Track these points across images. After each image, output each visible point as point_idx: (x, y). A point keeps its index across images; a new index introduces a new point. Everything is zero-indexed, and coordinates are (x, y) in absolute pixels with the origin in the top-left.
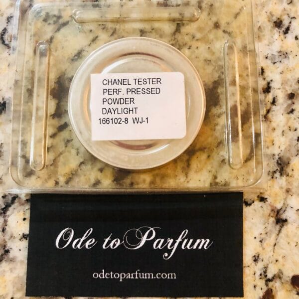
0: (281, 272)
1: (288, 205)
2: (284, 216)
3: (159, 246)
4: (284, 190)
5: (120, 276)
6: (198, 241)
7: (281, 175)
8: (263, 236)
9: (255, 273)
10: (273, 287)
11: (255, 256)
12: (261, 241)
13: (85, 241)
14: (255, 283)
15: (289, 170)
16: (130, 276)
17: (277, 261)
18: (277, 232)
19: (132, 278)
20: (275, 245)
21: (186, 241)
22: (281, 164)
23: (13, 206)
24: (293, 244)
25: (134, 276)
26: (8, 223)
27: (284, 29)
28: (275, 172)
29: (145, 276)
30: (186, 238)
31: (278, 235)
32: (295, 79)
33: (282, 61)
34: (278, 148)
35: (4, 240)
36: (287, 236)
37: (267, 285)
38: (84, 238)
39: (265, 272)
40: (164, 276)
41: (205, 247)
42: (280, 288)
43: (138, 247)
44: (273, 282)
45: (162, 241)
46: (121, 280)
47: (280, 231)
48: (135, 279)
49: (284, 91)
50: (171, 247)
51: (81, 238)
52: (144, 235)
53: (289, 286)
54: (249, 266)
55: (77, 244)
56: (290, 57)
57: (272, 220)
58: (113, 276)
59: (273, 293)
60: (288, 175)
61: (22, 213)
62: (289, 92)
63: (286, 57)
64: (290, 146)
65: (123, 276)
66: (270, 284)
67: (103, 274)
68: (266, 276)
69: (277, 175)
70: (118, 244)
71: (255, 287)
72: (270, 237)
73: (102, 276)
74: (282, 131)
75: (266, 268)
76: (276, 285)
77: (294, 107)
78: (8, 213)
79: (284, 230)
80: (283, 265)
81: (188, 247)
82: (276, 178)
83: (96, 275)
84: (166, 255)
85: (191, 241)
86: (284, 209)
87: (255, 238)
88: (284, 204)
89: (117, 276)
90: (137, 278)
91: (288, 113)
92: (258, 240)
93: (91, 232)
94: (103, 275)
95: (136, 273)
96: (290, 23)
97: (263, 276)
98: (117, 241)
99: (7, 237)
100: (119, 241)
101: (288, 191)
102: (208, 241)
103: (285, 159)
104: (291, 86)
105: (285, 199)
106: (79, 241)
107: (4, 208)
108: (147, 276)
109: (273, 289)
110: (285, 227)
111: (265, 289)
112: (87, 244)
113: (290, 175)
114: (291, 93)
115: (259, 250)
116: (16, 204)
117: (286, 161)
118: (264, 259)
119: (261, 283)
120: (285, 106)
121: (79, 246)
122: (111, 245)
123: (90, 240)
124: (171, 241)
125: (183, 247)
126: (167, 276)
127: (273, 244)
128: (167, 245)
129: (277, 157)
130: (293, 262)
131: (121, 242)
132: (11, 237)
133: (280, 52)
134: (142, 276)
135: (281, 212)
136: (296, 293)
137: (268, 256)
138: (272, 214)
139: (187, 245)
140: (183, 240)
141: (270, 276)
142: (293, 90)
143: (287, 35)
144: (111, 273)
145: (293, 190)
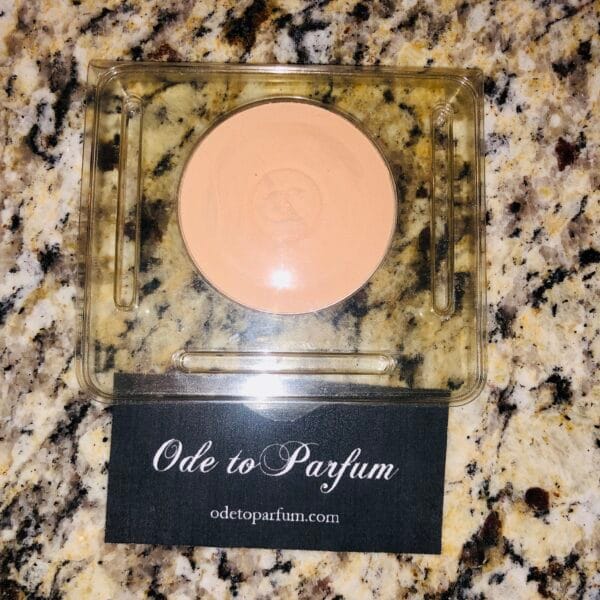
0: (510, 486)
1: (516, 383)
2: (511, 401)
3: (315, 473)
4: (509, 360)
5: (252, 516)
6: (376, 466)
7: (504, 336)
8: (481, 433)
9: (471, 491)
10: (498, 508)
11: (469, 465)
12: (478, 442)
13: (199, 461)
14: (472, 506)
15: (515, 328)
16: (267, 517)
17: (503, 470)
18: (502, 426)
19: (271, 519)
20: (499, 445)
21: (357, 465)
22: (502, 319)
23: (84, 421)
24: (527, 442)
25: (275, 517)
26: (79, 448)
27: (497, 96)
28: (493, 333)
29: (291, 517)
30: (357, 461)
31: (503, 430)
32: (519, 179)
33: (498, 150)
34: (496, 293)
35: (77, 475)
36: (517, 431)
37: (490, 507)
38: (197, 456)
39: (486, 488)
40: (321, 518)
41: (386, 477)
42: (510, 509)
43: (281, 473)
44: (499, 502)
45: (320, 464)
46: (254, 523)
47: (506, 424)
48: (275, 522)
49: (502, 200)
50: (333, 474)
51: (194, 455)
52: (291, 454)
53: (523, 506)
54: (461, 482)
55: (187, 465)
56: (511, 142)
57: (493, 407)
58: (242, 516)
59: (500, 518)
60: (514, 336)
61: (100, 429)
62: (511, 201)
63: (503, 143)
64: (515, 288)
65: (257, 516)
66: (495, 505)
67: (227, 512)
68: (488, 494)
69: (498, 336)
70: (252, 466)
71: (472, 511)
72: (491, 435)
73: (224, 515)
74: (501, 267)
75: (487, 481)
76: (504, 505)
77: (519, 225)
78: (78, 433)
79: (512, 422)
80: (513, 475)
81: (360, 475)
82: (496, 341)
83: (215, 514)
84: (326, 486)
85: (365, 466)
86: (510, 390)
87: (468, 437)
88: (510, 381)
89: (247, 516)
90: (278, 519)
91: (511, 236)
92: (473, 440)
93: (209, 447)
94: (227, 514)
95: (278, 513)
96: (508, 84)
97: (483, 494)
98: (249, 462)
99: (80, 471)
100: (253, 462)
101: (515, 361)
102: (391, 466)
103: (509, 310)
104: (514, 191)
105: (512, 374)
106: (190, 460)
107: (71, 425)
108: (295, 517)
109: (500, 511)
110: (513, 417)
111: (487, 513)
112: (203, 465)
113: (517, 335)
114: (514, 203)
115: (476, 455)
116: (89, 417)
117: (511, 314)
118: (484, 469)
119: (481, 506)
120: (506, 224)
121: (189, 468)
122: (241, 467)
123: (208, 459)
124: (334, 465)
125: (352, 476)
126: (326, 519)
127: (496, 444)
128: (328, 471)
129: (496, 308)
130: (528, 469)
131: (255, 464)
132: (87, 469)
133: (494, 134)
134: (286, 517)
135: (507, 394)
136: (533, 514)
137: (489, 463)
138: (492, 399)
139: (359, 472)
140: (353, 464)
141: (493, 492)
142: (516, 198)
143: (503, 106)
144: (239, 511)
145: (524, 359)
